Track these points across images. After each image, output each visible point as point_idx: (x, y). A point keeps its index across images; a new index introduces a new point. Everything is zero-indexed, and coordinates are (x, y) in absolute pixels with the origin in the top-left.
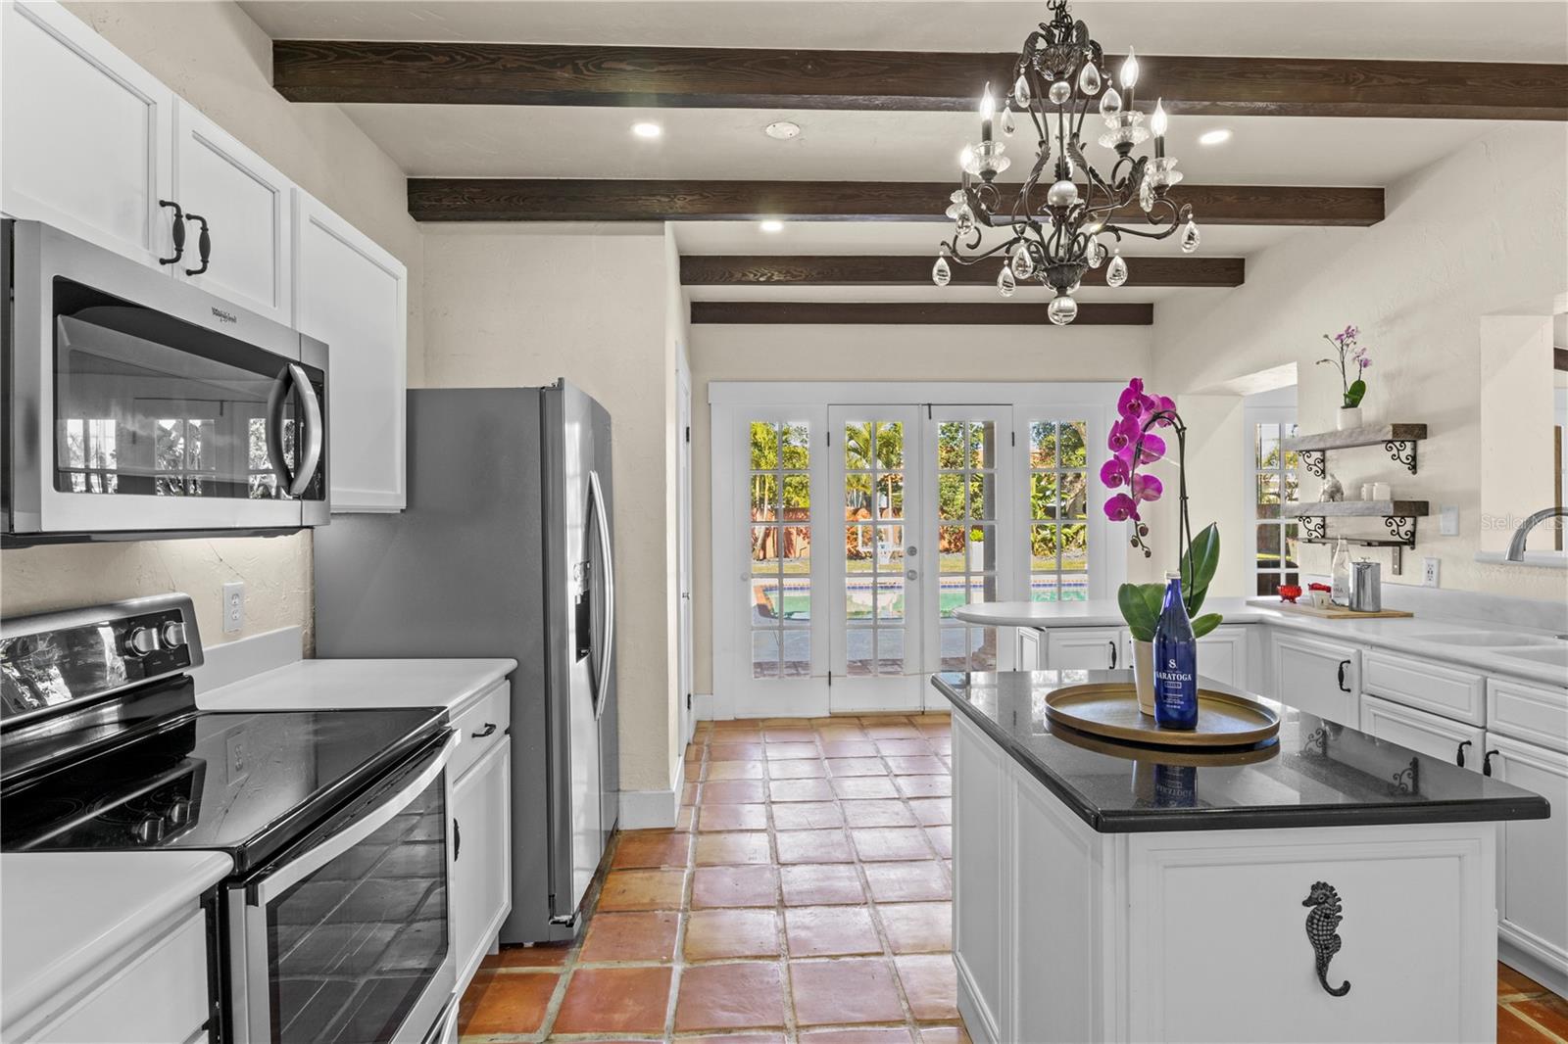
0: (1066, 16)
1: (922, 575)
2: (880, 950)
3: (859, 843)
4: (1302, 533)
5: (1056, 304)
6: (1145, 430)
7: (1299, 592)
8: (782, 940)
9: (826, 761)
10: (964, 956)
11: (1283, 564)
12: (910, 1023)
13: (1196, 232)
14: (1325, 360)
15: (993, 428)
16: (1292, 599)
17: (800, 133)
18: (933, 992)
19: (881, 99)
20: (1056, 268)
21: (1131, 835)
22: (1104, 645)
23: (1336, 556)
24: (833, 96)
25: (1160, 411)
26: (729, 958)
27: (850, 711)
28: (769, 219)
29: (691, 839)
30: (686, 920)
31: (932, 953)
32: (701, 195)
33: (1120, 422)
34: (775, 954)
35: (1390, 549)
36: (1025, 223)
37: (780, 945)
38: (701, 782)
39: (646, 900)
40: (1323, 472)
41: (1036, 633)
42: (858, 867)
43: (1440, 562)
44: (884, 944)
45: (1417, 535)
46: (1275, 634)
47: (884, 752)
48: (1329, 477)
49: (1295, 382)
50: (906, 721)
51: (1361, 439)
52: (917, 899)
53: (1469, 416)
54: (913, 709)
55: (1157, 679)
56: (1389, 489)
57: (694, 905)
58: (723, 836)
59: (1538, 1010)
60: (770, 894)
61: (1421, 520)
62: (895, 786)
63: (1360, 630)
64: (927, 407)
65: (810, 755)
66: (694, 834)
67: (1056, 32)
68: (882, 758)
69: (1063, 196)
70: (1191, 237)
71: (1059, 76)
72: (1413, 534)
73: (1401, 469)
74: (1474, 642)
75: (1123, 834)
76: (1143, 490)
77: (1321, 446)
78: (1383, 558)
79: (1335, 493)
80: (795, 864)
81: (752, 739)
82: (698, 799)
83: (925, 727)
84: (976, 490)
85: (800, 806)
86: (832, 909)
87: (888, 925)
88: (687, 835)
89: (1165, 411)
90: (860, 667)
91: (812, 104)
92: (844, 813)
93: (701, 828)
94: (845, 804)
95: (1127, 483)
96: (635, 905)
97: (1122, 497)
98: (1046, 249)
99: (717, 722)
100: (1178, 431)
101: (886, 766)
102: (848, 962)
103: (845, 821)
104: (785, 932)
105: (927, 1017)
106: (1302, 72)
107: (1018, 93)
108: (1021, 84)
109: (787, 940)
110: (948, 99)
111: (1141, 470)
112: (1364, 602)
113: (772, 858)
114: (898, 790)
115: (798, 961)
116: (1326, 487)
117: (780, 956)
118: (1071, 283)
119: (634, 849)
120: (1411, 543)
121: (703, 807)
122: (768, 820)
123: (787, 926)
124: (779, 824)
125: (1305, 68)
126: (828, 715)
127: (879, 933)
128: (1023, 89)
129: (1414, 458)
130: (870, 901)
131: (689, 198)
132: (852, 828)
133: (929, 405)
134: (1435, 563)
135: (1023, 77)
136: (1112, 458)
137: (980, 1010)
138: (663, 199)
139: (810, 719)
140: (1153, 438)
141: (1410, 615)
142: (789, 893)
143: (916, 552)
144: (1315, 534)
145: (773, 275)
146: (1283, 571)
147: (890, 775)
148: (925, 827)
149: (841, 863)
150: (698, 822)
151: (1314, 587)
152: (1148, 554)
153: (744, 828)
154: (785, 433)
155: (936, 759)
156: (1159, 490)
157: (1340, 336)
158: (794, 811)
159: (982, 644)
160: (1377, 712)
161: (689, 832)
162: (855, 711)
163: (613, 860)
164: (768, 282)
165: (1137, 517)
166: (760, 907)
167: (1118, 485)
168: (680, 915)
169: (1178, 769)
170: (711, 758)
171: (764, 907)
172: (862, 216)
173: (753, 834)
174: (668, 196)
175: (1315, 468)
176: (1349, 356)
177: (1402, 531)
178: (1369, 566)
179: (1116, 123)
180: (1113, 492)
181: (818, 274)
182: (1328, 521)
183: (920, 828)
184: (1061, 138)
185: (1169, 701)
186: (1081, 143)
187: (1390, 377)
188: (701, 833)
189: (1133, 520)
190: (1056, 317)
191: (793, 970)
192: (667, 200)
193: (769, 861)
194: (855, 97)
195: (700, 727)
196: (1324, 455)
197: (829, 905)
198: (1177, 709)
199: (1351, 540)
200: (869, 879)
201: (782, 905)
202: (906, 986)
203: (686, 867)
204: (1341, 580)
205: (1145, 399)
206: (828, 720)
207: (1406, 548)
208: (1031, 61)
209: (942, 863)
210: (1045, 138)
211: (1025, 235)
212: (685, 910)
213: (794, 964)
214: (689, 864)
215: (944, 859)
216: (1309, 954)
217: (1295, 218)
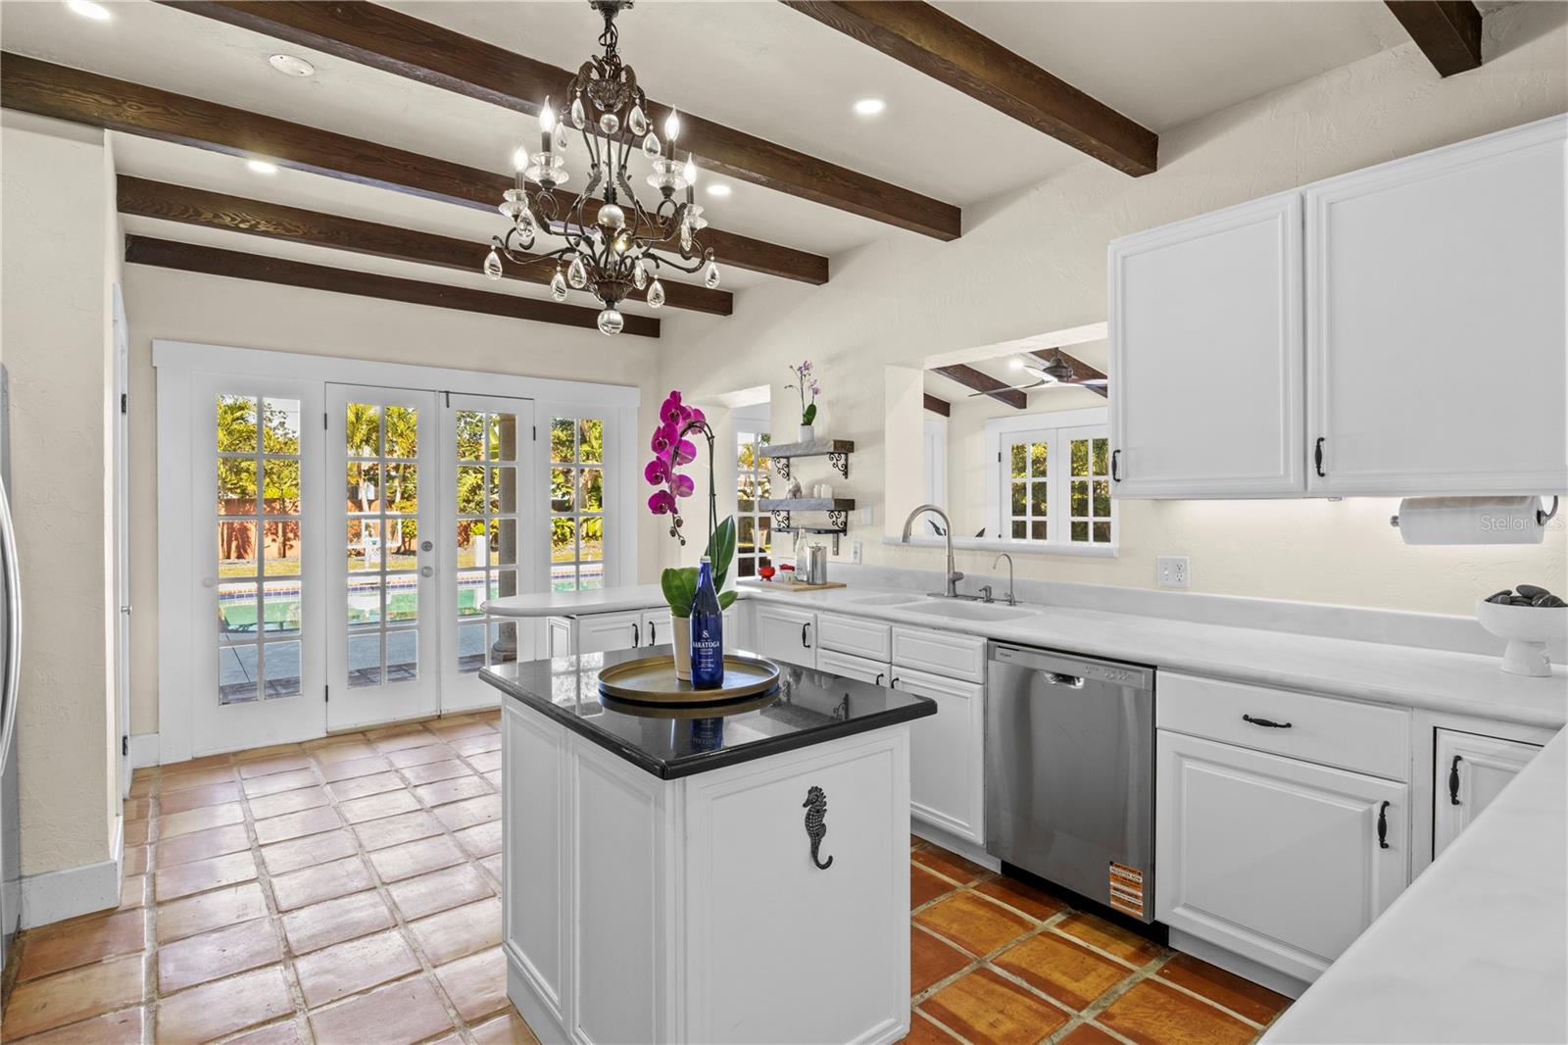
0: (615, 56)
1: (438, 571)
2: (420, 968)
3: (380, 866)
4: (774, 524)
5: (606, 316)
6: (681, 436)
7: (773, 571)
8: (296, 993)
9: (328, 786)
10: (517, 941)
11: (757, 550)
12: (460, 1028)
13: (717, 273)
14: (791, 386)
15: (514, 420)
16: (768, 578)
17: (314, 74)
18: (479, 991)
19: (423, 71)
20: (606, 283)
21: (688, 777)
22: (628, 627)
23: (798, 542)
24: (367, 51)
25: (693, 421)
26: (225, 1036)
27: (353, 726)
28: (259, 159)
29: (146, 916)
30: (154, 1014)
31: (476, 953)
32: (165, 108)
33: (662, 427)
34: (289, 1011)
35: (831, 535)
36: (580, 236)
37: (294, 1000)
38: (151, 844)
39: (84, 1006)
40: (788, 475)
41: (567, 622)
42: (382, 891)
43: (861, 545)
44: (422, 961)
45: (848, 525)
46: (759, 607)
47: (399, 764)
48: (792, 479)
49: (768, 400)
50: (421, 728)
51: (814, 451)
52: (453, 905)
53: (877, 437)
54: (428, 714)
55: (694, 648)
56: (831, 489)
57: (159, 991)
58: (194, 900)
59: (922, 856)
60: (273, 948)
61: (850, 512)
62: (415, 797)
63: (814, 599)
64: (444, 394)
65: (307, 783)
66: (150, 908)
67: (607, 68)
68: (397, 771)
69: (613, 219)
70: (713, 277)
71: (609, 109)
72: (846, 524)
73: (838, 473)
74: (882, 602)
75: (681, 779)
76: (678, 487)
77: (788, 454)
78: (827, 541)
79: (796, 492)
80: (302, 908)
81: (221, 778)
82: (150, 865)
83: (442, 731)
84: (480, 482)
85: (299, 842)
86: (355, 943)
87: (425, 940)
88: (140, 911)
89: (696, 421)
90: (362, 677)
91: (341, 52)
92: (357, 837)
93: (160, 897)
94: (358, 828)
95: (667, 481)
96: (66, 1017)
97: (663, 492)
98: (597, 262)
99: (164, 766)
100: (709, 439)
101: (403, 778)
102: (382, 992)
103: (361, 846)
104: (299, 984)
105: (478, 1015)
106: (782, 157)
107: (574, 114)
108: (577, 105)
109: (302, 991)
110: (495, 92)
111: (677, 470)
112: (816, 579)
113: (269, 909)
114: (420, 801)
115: (320, 1010)
116: (791, 487)
117: (295, 1012)
118: (618, 298)
119: (50, 949)
120: (844, 531)
121: (159, 872)
122: (257, 867)
123: (300, 977)
124: (273, 868)
125: (785, 154)
126: (325, 735)
127: (415, 951)
128: (579, 112)
129: (846, 467)
130: (400, 922)
131: (146, 109)
132: (368, 852)
133: (447, 393)
134: (859, 545)
135: (578, 100)
136: (655, 459)
137: (537, 987)
138: (104, 101)
139: (300, 744)
140: (687, 443)
141: (844, 586)
142: (298, 941)
143: (431, 546)
144: (783, 525)
145: (258, 223)
146: (757, 555)
147: (408, 786)
148: (454, 832)
149: (361, 892)
150: (154, 891)
151: (784, 567)
152: (683, 543)
153: (224, 883)
154: (241, 408)
155: (458, 762)
156: (691, 487)
157: (801, 368)
158: (293, 850)
159: (497, 639)
160: (827, 661)
161: (141, 907)
162: (359, 726)
163: (18, 972)
164: (251, 231)
165: (675, 511)
166: (260, 968)
167: (659, 483)
168: (142, 1009)
169: (709, 721)
170: (163, 811)
171: (266, 966)
172: (384, 183)
173: (239, 888)
174: (114, 100)
175: (783, 472)
176: (806, 385)
177: (839, 521)
178: (820, 549)
179: (662, 168)
180: (655, 489)
181: (320, 233)
182: (791, 513)
183: (449, 834)
184: (609, 164)
185: (703, 665)
186: (627, 175)
187: (831, 404)
188: (160, 904)
189: (671, 514)
190: (606, 328)
191: (315, 1022)
192: (110, 103)
193: (265, 912)
194: (392, 60)
195: (139, 776)
196: (788, 461)
197: (351, 940)
198: (707, 672)
199: (808, 530)
200: (396, 899)
201: (290, 956)
202: (451, 994)
203: (144, 949)
204: (801, 561)
205: (683, 410)
206: (324, 741)
207: (841, 535)
208: (586, 89)
209: (477, 863)
210: (596, 162)
211: (579, 248)
212: (152, 1000)
213: (315, 1015)
214: (147, 945)
215: (478, 859)
216: (807, 841)
217: (771, 269)
